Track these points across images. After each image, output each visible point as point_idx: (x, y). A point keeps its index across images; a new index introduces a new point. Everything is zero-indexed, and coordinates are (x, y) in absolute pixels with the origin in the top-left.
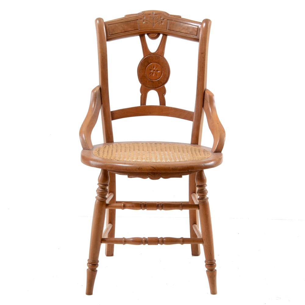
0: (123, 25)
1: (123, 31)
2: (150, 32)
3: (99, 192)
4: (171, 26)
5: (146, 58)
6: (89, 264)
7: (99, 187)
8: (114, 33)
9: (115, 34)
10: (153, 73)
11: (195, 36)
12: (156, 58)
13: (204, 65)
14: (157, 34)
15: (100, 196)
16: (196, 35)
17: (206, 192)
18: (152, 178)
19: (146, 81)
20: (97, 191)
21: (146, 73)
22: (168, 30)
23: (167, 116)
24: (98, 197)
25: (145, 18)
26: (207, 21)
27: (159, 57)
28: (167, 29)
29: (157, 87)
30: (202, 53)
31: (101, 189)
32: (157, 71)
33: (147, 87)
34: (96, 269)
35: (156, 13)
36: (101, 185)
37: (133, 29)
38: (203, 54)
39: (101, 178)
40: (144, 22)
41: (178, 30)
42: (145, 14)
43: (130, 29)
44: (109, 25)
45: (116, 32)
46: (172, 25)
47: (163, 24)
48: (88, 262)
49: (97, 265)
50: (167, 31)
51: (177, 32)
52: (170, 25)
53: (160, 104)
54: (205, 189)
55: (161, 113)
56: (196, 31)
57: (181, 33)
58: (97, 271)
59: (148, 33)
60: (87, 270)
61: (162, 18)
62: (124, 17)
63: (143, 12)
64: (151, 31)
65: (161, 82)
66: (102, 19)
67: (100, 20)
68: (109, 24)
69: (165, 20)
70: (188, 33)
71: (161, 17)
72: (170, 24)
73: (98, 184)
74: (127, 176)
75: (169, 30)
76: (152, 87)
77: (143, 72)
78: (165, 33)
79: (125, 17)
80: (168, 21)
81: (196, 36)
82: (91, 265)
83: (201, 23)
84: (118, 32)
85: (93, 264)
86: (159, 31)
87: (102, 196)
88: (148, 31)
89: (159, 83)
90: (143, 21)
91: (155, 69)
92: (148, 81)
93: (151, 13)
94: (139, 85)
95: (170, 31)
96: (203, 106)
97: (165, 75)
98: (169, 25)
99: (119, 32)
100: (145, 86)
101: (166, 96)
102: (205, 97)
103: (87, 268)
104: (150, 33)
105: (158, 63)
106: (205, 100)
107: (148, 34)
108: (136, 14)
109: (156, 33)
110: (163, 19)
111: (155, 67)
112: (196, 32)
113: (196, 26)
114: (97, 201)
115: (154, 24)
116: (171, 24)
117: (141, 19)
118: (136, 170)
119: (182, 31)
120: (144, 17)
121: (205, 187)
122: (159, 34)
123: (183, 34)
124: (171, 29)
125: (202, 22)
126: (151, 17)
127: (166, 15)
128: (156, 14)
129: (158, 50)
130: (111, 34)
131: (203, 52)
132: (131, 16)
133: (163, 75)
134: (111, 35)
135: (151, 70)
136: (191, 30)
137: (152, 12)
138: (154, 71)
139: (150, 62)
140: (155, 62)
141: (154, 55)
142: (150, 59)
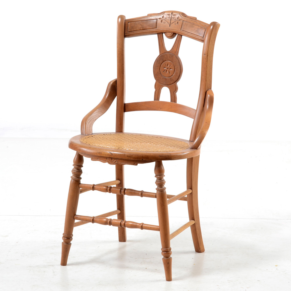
0: (142, 23)
1: (142, 29)
2: (166, 32)
3: (74, 172)
5: (161, 56)
6: (64, 238)
7: (74, 168)
8: (133, 30)
10: (166, 71)
12: (170, 56)
14: (173, 33)
15: (74, 176)
17: (164, 182)
18: (109, 163)
19: (160, 78)
20: (72, 171)
21: (160, 70)
23: (175, 112)
24: (73, 177)
27: (173, 56)
28: (181, 29)
29: (169, 84)
30: (205, 55)
31: (76, 170)
32: (170, 69)
33: (161, 83)
34: (70, 242)
36: (76, 166)
37: (151, 28)
39: (76, 159)
42: (165, 14)
43: (148, 28)
44: (128, 22)
45: (135, 30)
47: (178, 24)
48: (63, 236)
49: (71, 239)
50: (181, 31)
52: (184, 26)
53: (171, 101)
54: (163, 179)
55: (170, 109)
57: (191, 34)
58: (71, 244)
60: (62, 243)
65: (173, 80)
66: (125, 17)
67: (122, 17)
73: (73, 165)
74: (90, 159)
75: (183, 30)
76: (165, 84)
77: (158, 69)
78: (179, 34)
80: (183, 21)
81: (203, 37)
82: (66, 238)
85: (68, 238)
86: (174, 31)
87: (77, 176)
89: (171, 81)
90: (162, 21)
92: (161, 78)
94: (154, 81)
96: (204, 106)
97: (177, 73)
99: (138, 29)
100: (159, 82)
101: (178, 94)
103: (62, 241)
105: (172, 61)
107: (165, 34)
111: (169, 65)
114: (72, 180)
115: (171, 24)
117: (160, 18)
118: (97, 154)
119: (193, 32)
120: (163, 17)
121: (163, 177)
125: (209, 24)
126: (169, 17)
128: (174, 15)
129: (172, 48)
130: (129, 30)
135: (165, 67)
138: (168, 68)
139: (164, 59)
140: (169, 60)
141: (169, 53)
142: (165, 57)
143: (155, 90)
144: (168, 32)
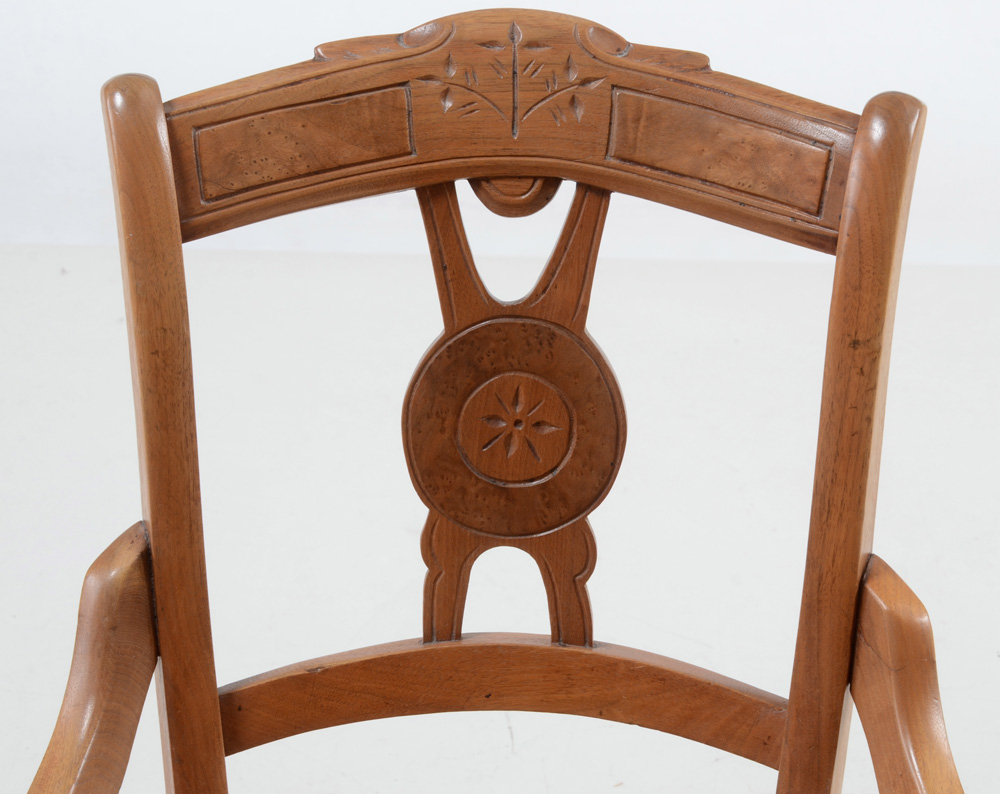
0: (299, 126)
1: (302, 168)
2: (489, 173)
4: (636, 129)
5: (463, 341)
8: (237, 186)
9: (247, 189)
10: (510, 437)
11: (805, 215)
12: (533, 341)
13: (869, 420)
14: (538, 183)
16: (814, 209)
19: (464, 491)
21: (460, 438)
22: (616, 162)
23: (601, 715)
25: (453, 73)
26: (898, 110)
27: (553, 335)
28: (612, 152)
30: (855, 344)
32: (538, 424)
33: (470, 527)
35: (536, 35)
37: (371, 153)
38: (861, 350)
40: (449, 104)
41: (684, 163)
42: (460, 44)
43: (348, 153)
44: (199, 127)
45: (254, 179)
46: (642, 123)
47: (580, 113)
50: (612, 165)
51: (683, 175)
52: (631, 125)
55: (562, 696)
56: (812, 180)
57: (705, 187)
59: (479, 174)
61: (573, 77)
62: (311, 56)
63: (440, 23)
64: (497, 166)
65: (564, 499)
66: (152, 85)
68: (202, 116)
69: (594, 85)
70: (760, 189)
71: (567, 68)
72: (630, 117)
75: (624, 160)
76: (503, 530)
77: (442, 430)
78: (596, 183)
79: (318, 59)
80: (618, 93)
81: (818, 213)
83: (856, 117)
84: (266, 175)
86: (550, 167)
88: (478, 167)
89: (548, 505)
90: (445, 94)
91: (522, 413)
92: (473, 490)
93: (500, 32)
94: (417, 513)
95: (627, 165)
96: (850, 678)
97: (591, 452)
98: (623, 122)
99: (273, 171)
100: (456, 519)
101: (597, 587)
102: (865, 624)
104: (487, 179)
105: (548, 374)
106: (862, 639)
107: (476, 184)
108: (398, 37)
109: (535, 179)
110: (585, 82)
111: (522, 398)
112: (818, 187)
113: (816, 142)
115: (519, 114)
116: (637, 120)
117: (428, 78)
119: (718, 173)
120: (448, 62)
122: (551, 185)
123: (719, 197)
124: (637, 156)
125: (860, 112)
126: (496, 66)
127: (602, 48)
128: (531, 44)
129: (545, 287)
130: (212, 190)
131: (861, 337)
132: (361, 58)
133: (575, 452)
134: (218, 198)
135: (495, 418)
136: (777, 170)
137: (506, 28)
138: (517, 423)
139: (486, 364)
140: (522, 370)
141: (520, 321)
142: (492, 345)
143: (424, 569)
144: (500, 172)
